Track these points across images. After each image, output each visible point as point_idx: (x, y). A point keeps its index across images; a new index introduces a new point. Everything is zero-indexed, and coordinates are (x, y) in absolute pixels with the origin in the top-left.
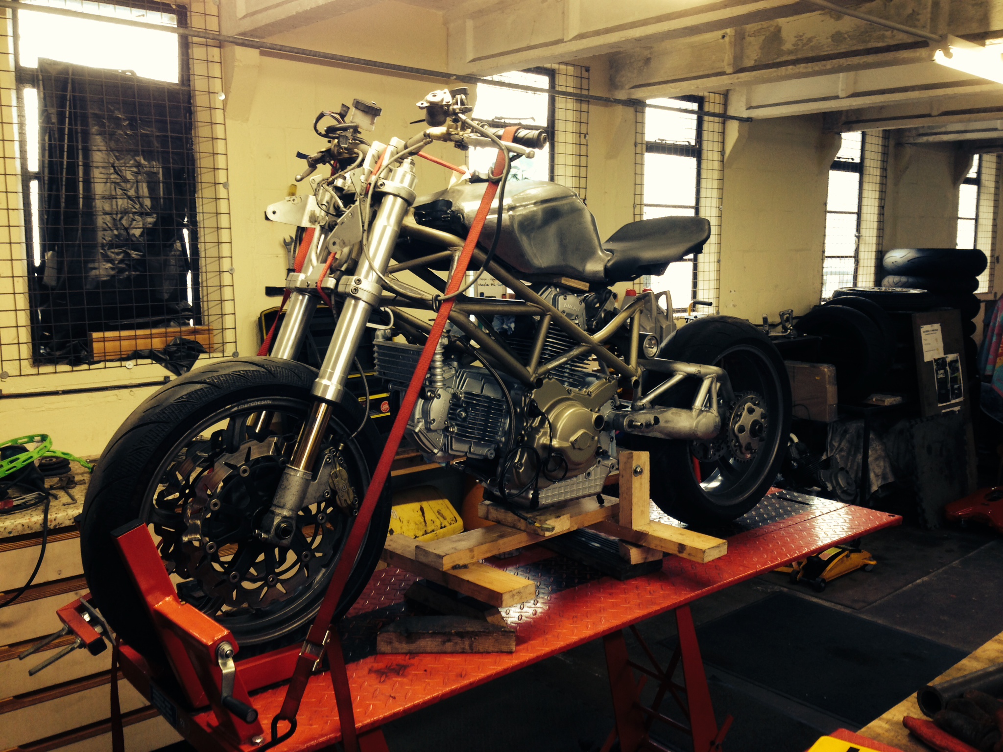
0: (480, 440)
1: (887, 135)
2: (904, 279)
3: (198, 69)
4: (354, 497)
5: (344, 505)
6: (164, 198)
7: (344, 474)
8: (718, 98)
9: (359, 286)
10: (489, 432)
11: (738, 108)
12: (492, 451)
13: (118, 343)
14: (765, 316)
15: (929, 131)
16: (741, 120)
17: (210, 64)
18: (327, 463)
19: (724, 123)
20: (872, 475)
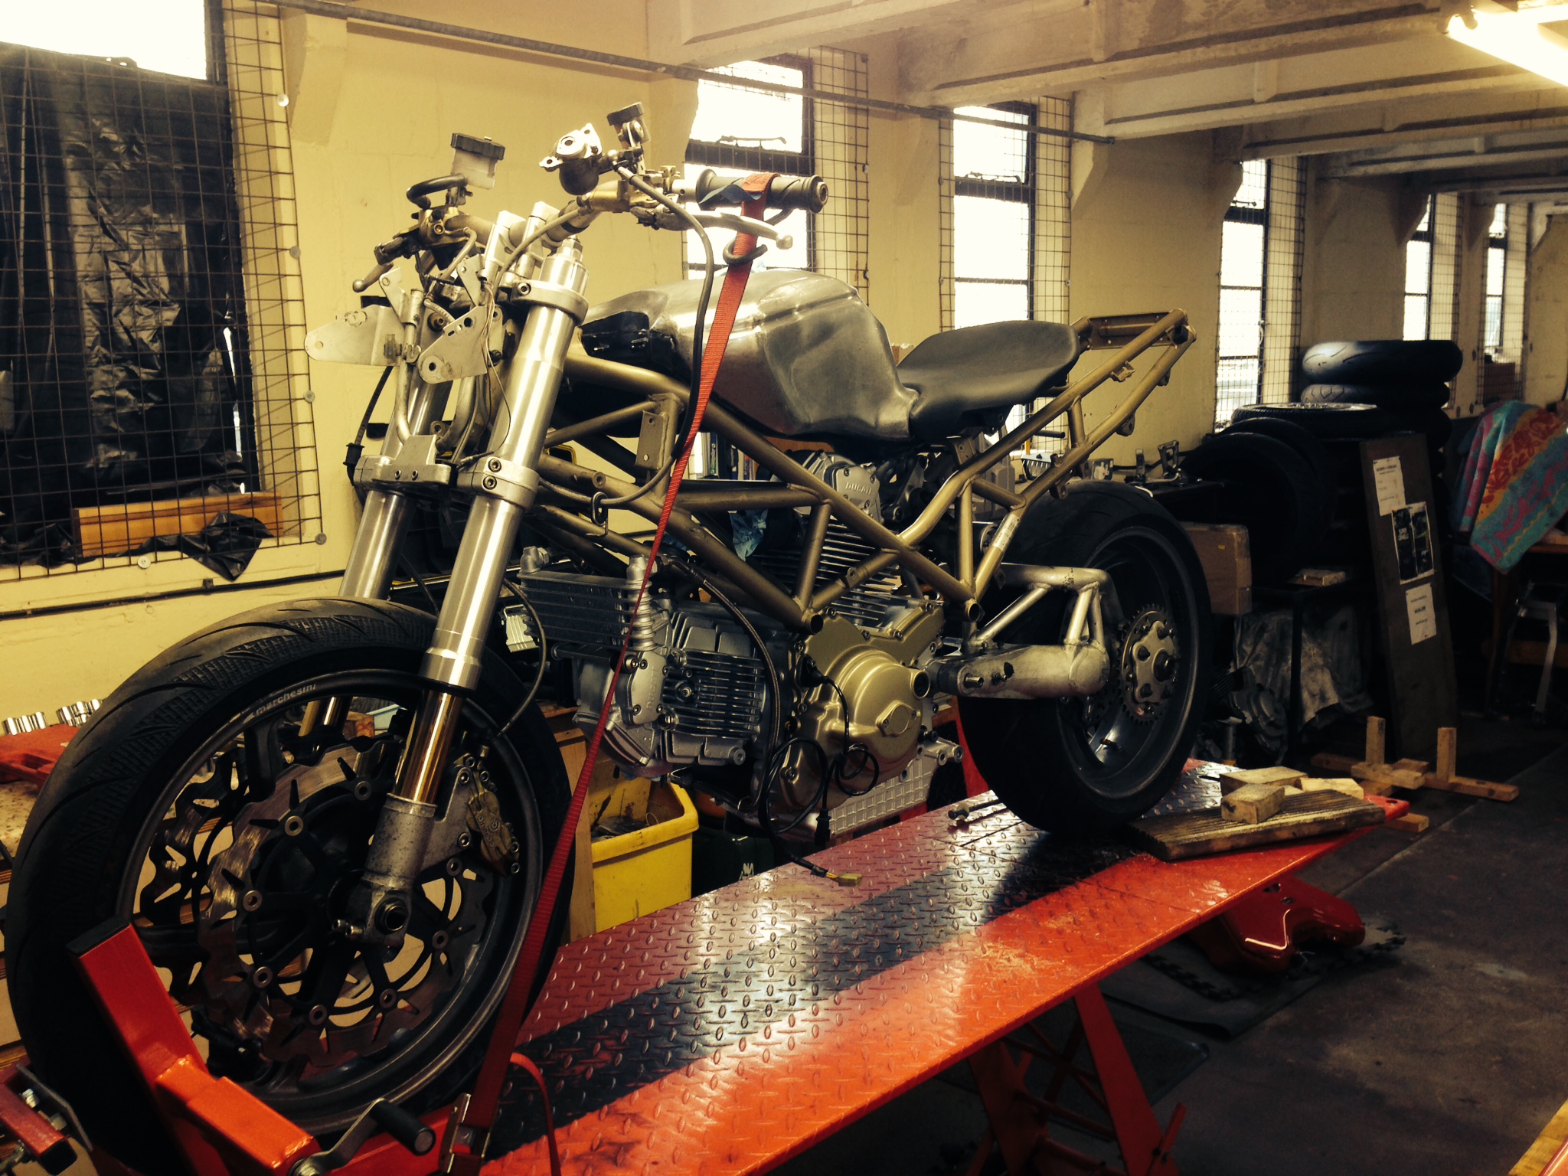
0: (719, 734)
1: (1304, 164)
2: (1337, 389)
3: (241, 54)
4: (513, 841)
5: (497, 857)
6: (191, 276)
7: (492, 799)
8: (1061, 107)
9: (497, 475)
10: (734, 718)
11: (1091, 122)
12: (741, 751)
13: (123, 525)
14: (1140, 451)
15: (1368, 158)
16: (1097, 140)
17: (262, 46)
18: (461, 785)
19: (1069, 146)
20: (1305, 695)
